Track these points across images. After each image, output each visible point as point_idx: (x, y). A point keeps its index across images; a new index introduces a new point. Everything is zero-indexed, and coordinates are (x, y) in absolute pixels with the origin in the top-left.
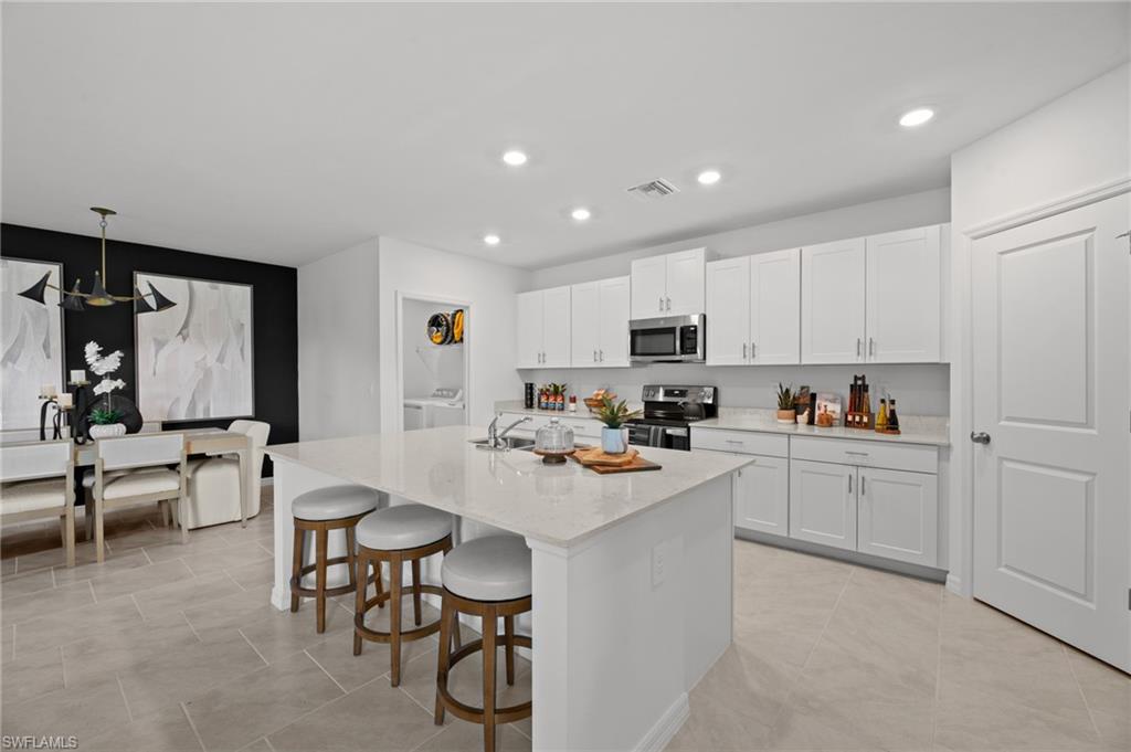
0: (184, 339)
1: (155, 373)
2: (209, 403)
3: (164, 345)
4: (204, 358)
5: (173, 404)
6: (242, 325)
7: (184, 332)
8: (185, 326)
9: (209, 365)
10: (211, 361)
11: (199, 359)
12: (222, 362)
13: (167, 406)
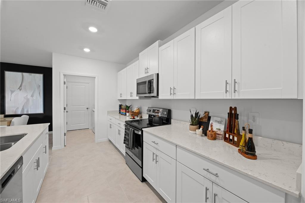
0: (20, 90)
1: (11, 100)
2: (28, 109)
3: (13, 92)
4: (27, 96)
5: (16, 109)
6: (40, 86)
7: (20, 88)
8: (21, 86)
9: (28, 98)
10: (29, 97)
11: (25, 96)
12: (33, 97)
13: (14, 109)
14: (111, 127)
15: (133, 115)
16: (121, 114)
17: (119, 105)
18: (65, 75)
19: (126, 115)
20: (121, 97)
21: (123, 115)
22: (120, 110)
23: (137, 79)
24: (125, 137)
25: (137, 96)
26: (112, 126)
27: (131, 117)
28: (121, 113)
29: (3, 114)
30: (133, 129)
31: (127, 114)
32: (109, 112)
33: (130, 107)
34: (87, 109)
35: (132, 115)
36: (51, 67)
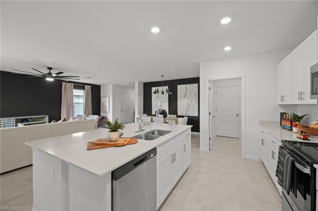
0: (185, 98)
1: (180, 105)
3: (181, 99)
5: (182, 111)
7: (185, 96)
9: (189, 103)
12: (192, 103)
14: (263, 144)
15: (305, 133)
16: (283, 128)
17: (281, 113)
18: (210, 81)
19: (291, 130)
20: (282, 100)
21: (286, 129)
22: (281, 122)
23: (311, 67)
24: (278, 167)
25: (311, 98)
26: (264, 142)
27: (299, 136)
28: (282, 125)
29: (175, 115)
30: (291, 158)
31: (295, 129)
32: (261, 123)
33: (302, 117)
34: (237, 115)
35: (302, 132)
36: (198, 77)
